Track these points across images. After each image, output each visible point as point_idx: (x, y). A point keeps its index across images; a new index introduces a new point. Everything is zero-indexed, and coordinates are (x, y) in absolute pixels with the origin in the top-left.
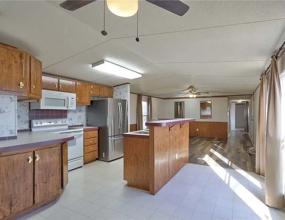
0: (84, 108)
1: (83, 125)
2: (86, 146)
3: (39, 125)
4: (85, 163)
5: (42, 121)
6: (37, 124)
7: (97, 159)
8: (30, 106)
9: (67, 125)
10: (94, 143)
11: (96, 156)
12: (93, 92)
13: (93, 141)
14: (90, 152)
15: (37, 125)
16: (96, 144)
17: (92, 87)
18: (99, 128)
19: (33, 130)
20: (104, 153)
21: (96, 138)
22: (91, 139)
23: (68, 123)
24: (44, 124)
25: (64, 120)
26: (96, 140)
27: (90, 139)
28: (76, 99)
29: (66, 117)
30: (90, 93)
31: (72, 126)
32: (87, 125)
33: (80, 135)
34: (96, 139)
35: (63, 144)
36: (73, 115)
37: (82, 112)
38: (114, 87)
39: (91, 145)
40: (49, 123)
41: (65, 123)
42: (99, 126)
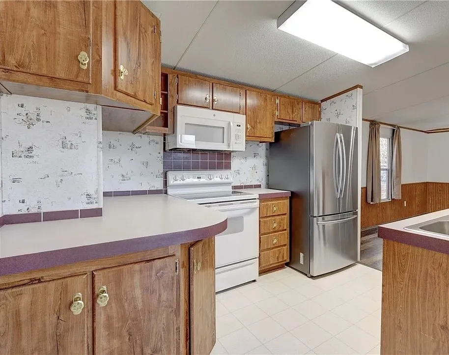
0: (262, 149)
1: (259, 186)
2: (265, 234)
3: (179, 182)
4: (262, 272)
5: (185, 173)
6: (176, 180)
7: (288, 264)
8: (164, 144)
9: (230, 183)
10: (281, 229)
11: (285, 258)
12: (280, 113)
13: (280, 224)
14: (273, 248)
15: (175, 182)
16: (285, 230)
17: (277, 101)
18: (292, 193)
19: (170, 191)
20: (302, 255)
21: (286, 216)
22: (276, 217)
23: (231, 180)
24: (188, 181)
25: (224, 173)
26: (285, 222)
27: (273, 218)
28: (247, 128)
29: (228, 167)
30: (273, 115)
31: (241, 187)
32: (269, 187)
33: (253, 209)
34: (286, 218)
35: (192, 245)
36: (242, 163)
37: (258, 157)
38: (322, 101)
39: (275, 232)
40: (198, 178)
41: (226, 181)
42: (293, 190)
